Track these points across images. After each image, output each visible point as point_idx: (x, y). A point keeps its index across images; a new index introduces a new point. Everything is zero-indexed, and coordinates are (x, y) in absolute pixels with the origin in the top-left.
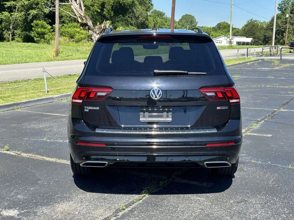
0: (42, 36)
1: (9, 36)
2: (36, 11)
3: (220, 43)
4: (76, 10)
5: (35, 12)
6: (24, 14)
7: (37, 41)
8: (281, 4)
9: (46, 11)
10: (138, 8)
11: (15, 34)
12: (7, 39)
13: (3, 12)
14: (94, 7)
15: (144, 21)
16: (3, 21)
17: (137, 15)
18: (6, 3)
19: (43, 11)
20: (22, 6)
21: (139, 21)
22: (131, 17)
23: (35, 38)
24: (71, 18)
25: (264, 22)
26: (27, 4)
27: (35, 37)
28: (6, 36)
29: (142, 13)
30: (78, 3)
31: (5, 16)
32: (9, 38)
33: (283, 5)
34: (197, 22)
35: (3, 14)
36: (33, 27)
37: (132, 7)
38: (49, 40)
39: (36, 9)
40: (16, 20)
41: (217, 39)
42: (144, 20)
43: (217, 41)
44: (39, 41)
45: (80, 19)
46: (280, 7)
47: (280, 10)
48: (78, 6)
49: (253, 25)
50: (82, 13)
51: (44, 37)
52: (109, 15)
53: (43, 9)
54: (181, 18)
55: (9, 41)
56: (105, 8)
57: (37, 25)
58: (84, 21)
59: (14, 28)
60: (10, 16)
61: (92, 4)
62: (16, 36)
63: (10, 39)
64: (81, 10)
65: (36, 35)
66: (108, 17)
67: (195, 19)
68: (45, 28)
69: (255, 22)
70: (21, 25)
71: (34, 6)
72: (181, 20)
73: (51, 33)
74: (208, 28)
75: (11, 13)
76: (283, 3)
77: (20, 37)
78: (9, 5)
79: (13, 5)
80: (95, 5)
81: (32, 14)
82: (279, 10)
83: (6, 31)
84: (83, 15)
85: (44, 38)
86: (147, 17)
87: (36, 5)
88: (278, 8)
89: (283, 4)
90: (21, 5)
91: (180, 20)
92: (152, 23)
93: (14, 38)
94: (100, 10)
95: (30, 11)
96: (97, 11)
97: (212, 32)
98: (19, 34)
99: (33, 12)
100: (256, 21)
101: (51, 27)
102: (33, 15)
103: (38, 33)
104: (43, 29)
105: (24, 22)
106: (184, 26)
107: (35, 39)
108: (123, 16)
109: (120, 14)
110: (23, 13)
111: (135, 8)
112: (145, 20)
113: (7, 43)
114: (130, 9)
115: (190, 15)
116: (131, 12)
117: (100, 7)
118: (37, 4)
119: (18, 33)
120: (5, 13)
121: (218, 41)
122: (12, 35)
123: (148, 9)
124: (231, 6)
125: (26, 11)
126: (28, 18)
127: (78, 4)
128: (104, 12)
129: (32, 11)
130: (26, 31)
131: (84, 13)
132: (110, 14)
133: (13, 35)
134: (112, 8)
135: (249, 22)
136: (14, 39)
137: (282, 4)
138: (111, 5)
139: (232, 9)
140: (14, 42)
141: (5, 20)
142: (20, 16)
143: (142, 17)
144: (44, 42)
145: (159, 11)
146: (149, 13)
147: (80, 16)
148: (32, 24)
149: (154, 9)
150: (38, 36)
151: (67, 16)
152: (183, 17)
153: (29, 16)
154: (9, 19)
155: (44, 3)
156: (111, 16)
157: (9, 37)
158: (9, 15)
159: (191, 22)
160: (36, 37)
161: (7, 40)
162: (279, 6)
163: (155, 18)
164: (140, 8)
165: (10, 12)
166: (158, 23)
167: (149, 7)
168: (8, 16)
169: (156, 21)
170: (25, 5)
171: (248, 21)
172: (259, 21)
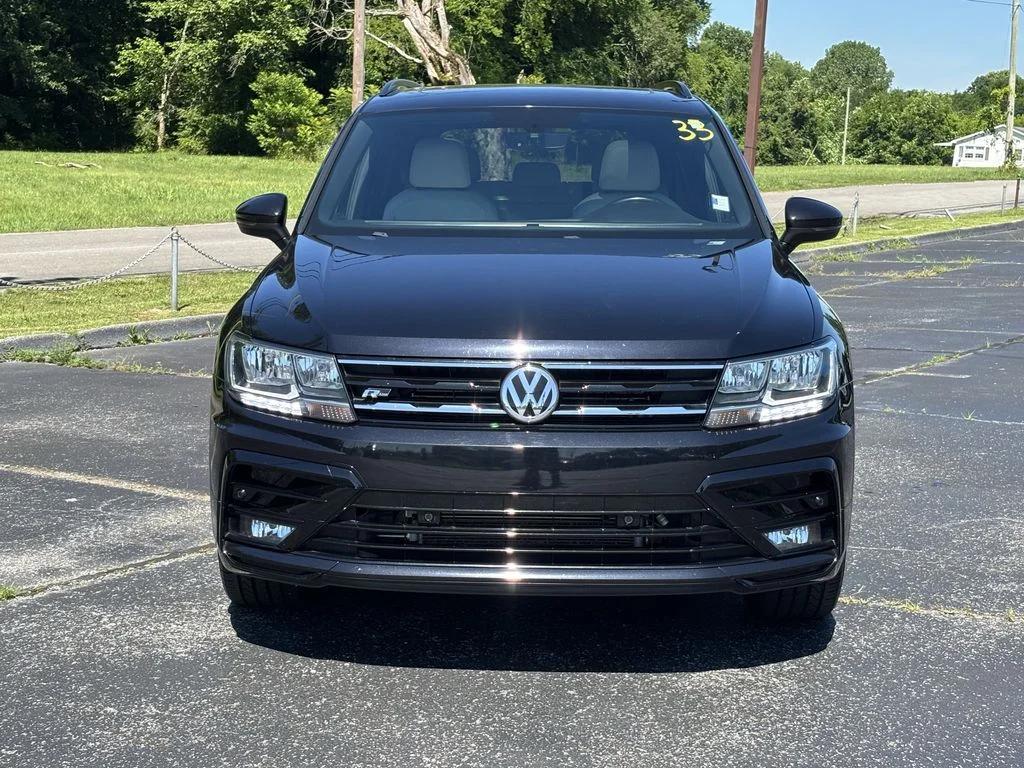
0: (289, 129)
1: (157, 128)
2: (259, 36)
3: (980, 156)
4: (419, 33)
5: (256, 40)
6: (214, 48)
7: (268, 148)
9: (298, 38)
10: (648, 20)
11: (181, 123)
12: (148, 142)
13: (138, 41)
14: (479, 21)
15: (671, 70)
16: (138, 75)
17: (644, 48)
18: (150, 4)
19: (286, 37)
20: (210, 17)
21: (653, 71)
22: (621, 55)
23: (261, 137)
24: (390, 62)
26: (226, 10)
27: (263, 132)
28: (145, 129)
29: (662, 40)
30: (426, 10)
31: (145, 53)
32: (156, 139)
34: (891, 74)
35: (138, 46)
36: (256, 96)
37: (626, 17)
38: (312, 145)
39: (260, 29)
40: (184, 70)
41: (967, 140)
42: (672, 65)
43: (970, 151)
44: (276, 147)
45: (434, 66)
48: (428, 21)
50: (441, 46)
51: (295, 133)
52: (535, 47)
53: (288, 28)
54: (823, 57)
55: (154, 149)
56: (519, 21)
57: (270, 89)
58: (449, 74)
59: (177, 101)
60: (165, 54)
61: (470, 6)
62: (184, 129)
63: (160, 140)
64: (437, 36)
65: (268, 127)
66: (534, 55)
67: (882, 60)
68: (299, 102)
70: (202, 90)
71: (253, 17)
72: (822, 66)
73: (319, 120)
74: (936, 99)
75: (167, 44)
77: (198, 133)
78: (161, 14)
79: (176, 12)
80: (483, 10)
81: (247, 48)
83: (147, 110)
84: (445, 53)
85: (293, 137)
86: (684, 55)
87: (260, 13)
90: (205, 14)
91: (820, 63)
92: (702, 79)
93: (176, 137)
94: (501, 31)
95: (239, 37)
96: (489, 36)
97: (954, 116)
98: (194, 121)
99: (248, 40)
101: (321, 97)
102: (249, 50)
103: (273, 120)
104: (291, 105)
105: (214, 78)
106: (835, 88)
107: (263, 141)
108: (590, 52)
109: (579, 47)
110: (211, 43)
111: (636, 21)
112: (677, 66)
113: (148, 156)
114: (617, 23)
115: (863, 46)
116: (620, 36)
117: (502, 21)
118: (266, 9)
119: (190, 118)
120: (145, 42)
121: (974, 152)
122: (166, 125)
123: (688, 23)
124: (1014, 13)
125: (221, 36)
126: (228, 62)
127: (425, 15)
128: (516, 38)
129: (244, 34)
130: (221, 113)
131: (447, 47)
132: (537, 44)
133: (173, 125)
134: (547, 21)
136: (177, 144)
138: (545, 10)
139: (1016, 22)
140: (173, 152)
141: (145, 70)
142: (201, 56)
143: (664, 54)
144: (294, 151)
145: (734, 31)
146: (690, 40)
147: (432, 55)
148: (253, 86)
149: (716, 23)
150: (274, 128)
151: (375, 54)
152: (833, 53)
153: (234, 53)
154: (158, 66)
155: (289, 6)
156: (542, 54)
157: (155, 133)
158: (161, 50)
159: (867, 74)
160: (266, 135)
161: (146, 146)
163: (717, 58)
164: (655, 19)
165: (162, 40)
166: (726, 78)
167: (693, 17)
168: (157, 53)
169: (718, 72)
170: (220, 14)
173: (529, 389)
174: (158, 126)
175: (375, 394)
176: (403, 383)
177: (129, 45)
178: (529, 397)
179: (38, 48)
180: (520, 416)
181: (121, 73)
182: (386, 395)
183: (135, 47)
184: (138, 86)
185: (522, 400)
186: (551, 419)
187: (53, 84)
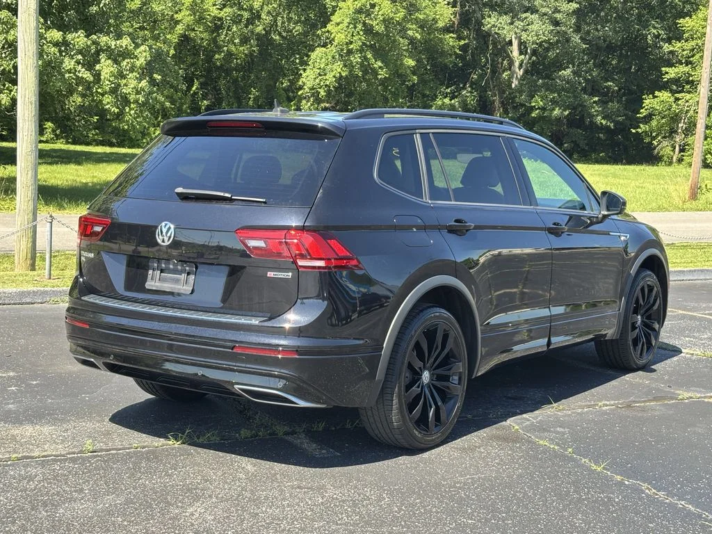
1: (674, 150)
11: (687, 147)
12: (666, 159)
13: (657, 93)
16: (655, 115)
18: (667, 69)
28: (665, 151)
31: (661, 101)
32: (672, 158)
35: (657, 97)
55: (670, 163)
60: (675, 102)
62: (689, 151)
63: (675, 159)
75: (676, 95)
78: (674, 75)
79: (684, 74)
93: (683, 156)
113: (667, 168)
120: (661, 94)
122: (680, 148)
133: (683, 149)
140: (683, 166)
141: (660, 113)
154: (669, 109)
157: (672, 153)
158: (672, 99)
161: (665, 162)
165: (673, 92)
168: (669, 101)
174: (675, 148)
177: (651, 96)
179: (596, 99)
181: (644, 114)
183: (655, 97)
184: (654, 123)
187: (604, 122)
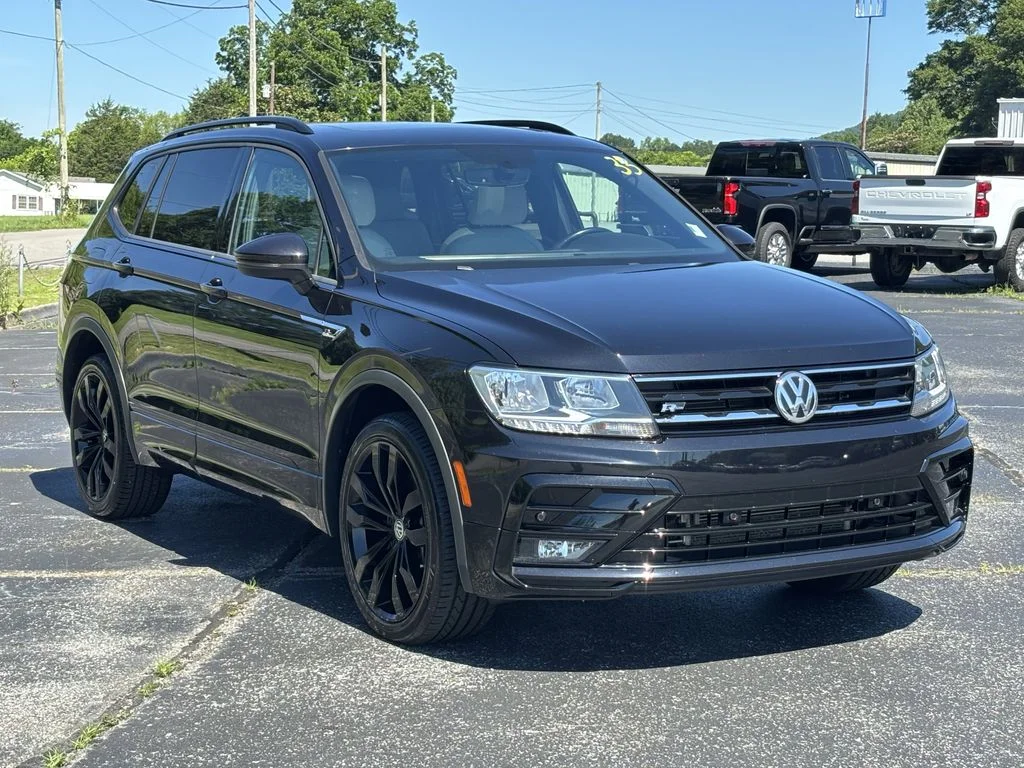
8: (229, 41)
25: (162, 115)
33: (238, 46)
46: (225, 54)
47: (228, 68)
49: (117, 129)
69: (121, 114)
76: (237, 36)
82: (224, 66)
88: (218, 55)
89: (237, 39)
100: (124, 110)
135: (95, 115)
137: (234, 39)
139: (61, 59)
162: (223, 49)
171: (93, 112)
172: (137, 111)
173: (798, 392)
175: (673, 407)
176: (693, 396)
178: (799, 401)
180: (793, 418)
182: (682, 408)
185: (794, 403)
186: (816, 418)
